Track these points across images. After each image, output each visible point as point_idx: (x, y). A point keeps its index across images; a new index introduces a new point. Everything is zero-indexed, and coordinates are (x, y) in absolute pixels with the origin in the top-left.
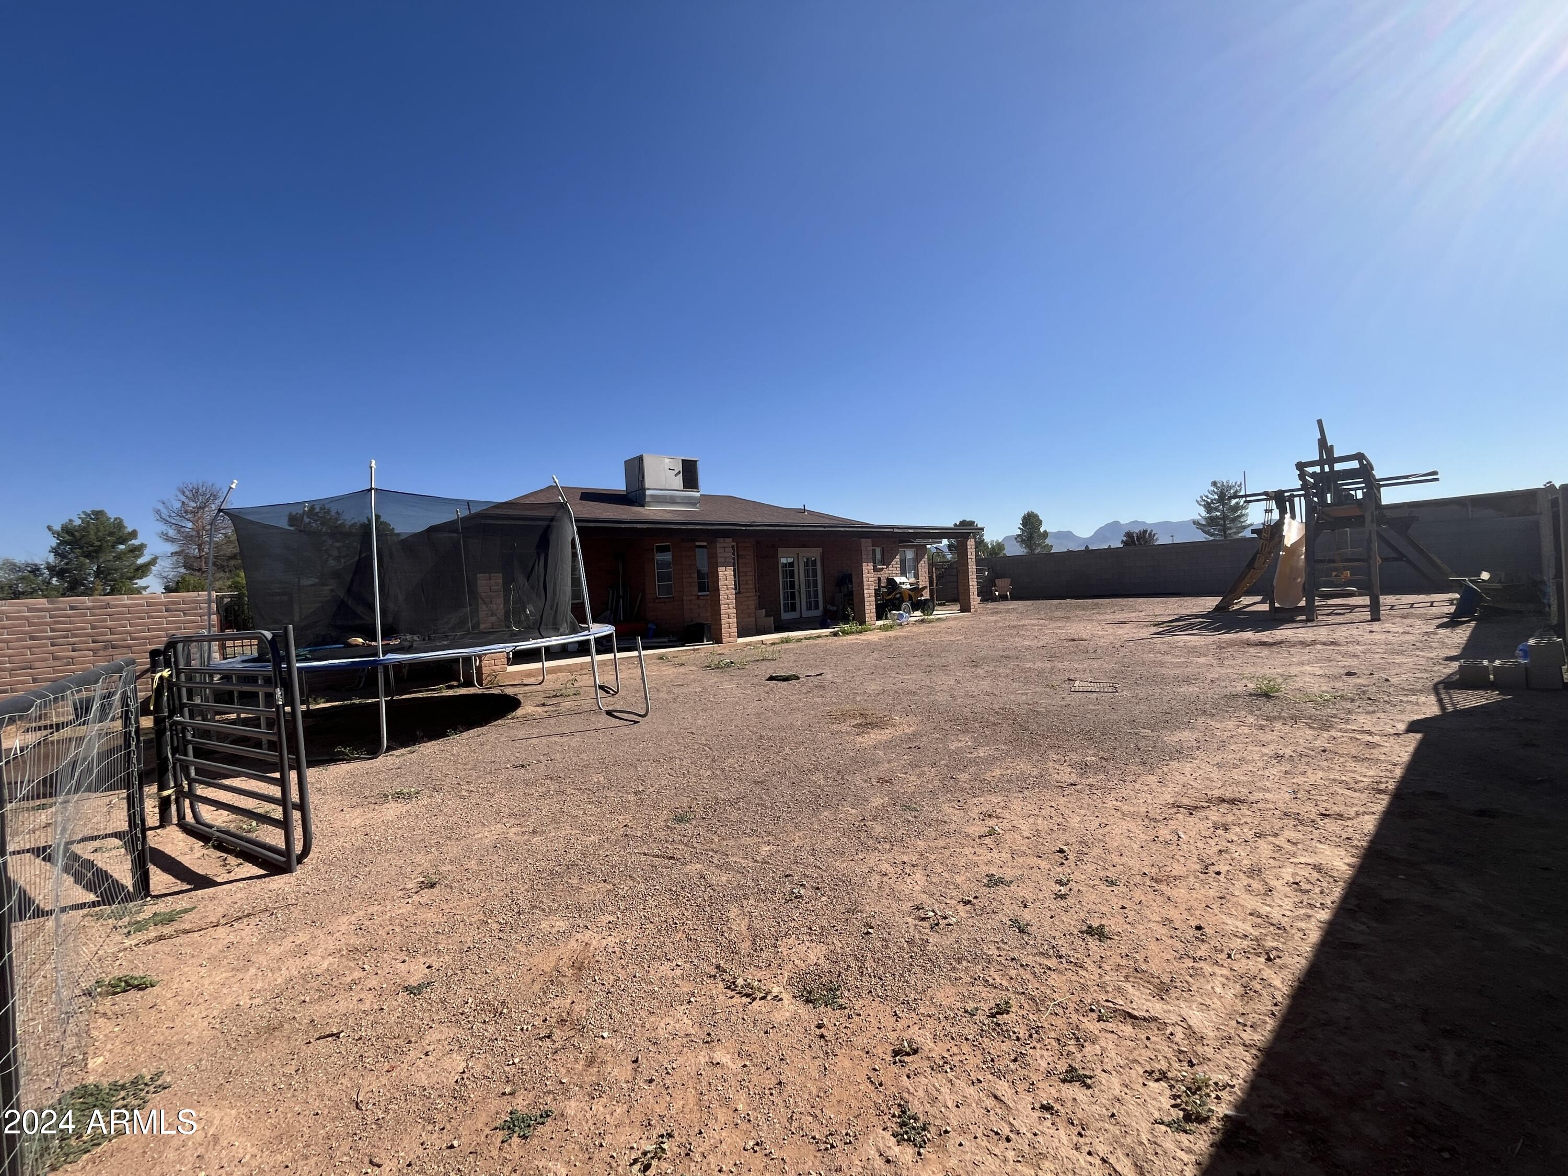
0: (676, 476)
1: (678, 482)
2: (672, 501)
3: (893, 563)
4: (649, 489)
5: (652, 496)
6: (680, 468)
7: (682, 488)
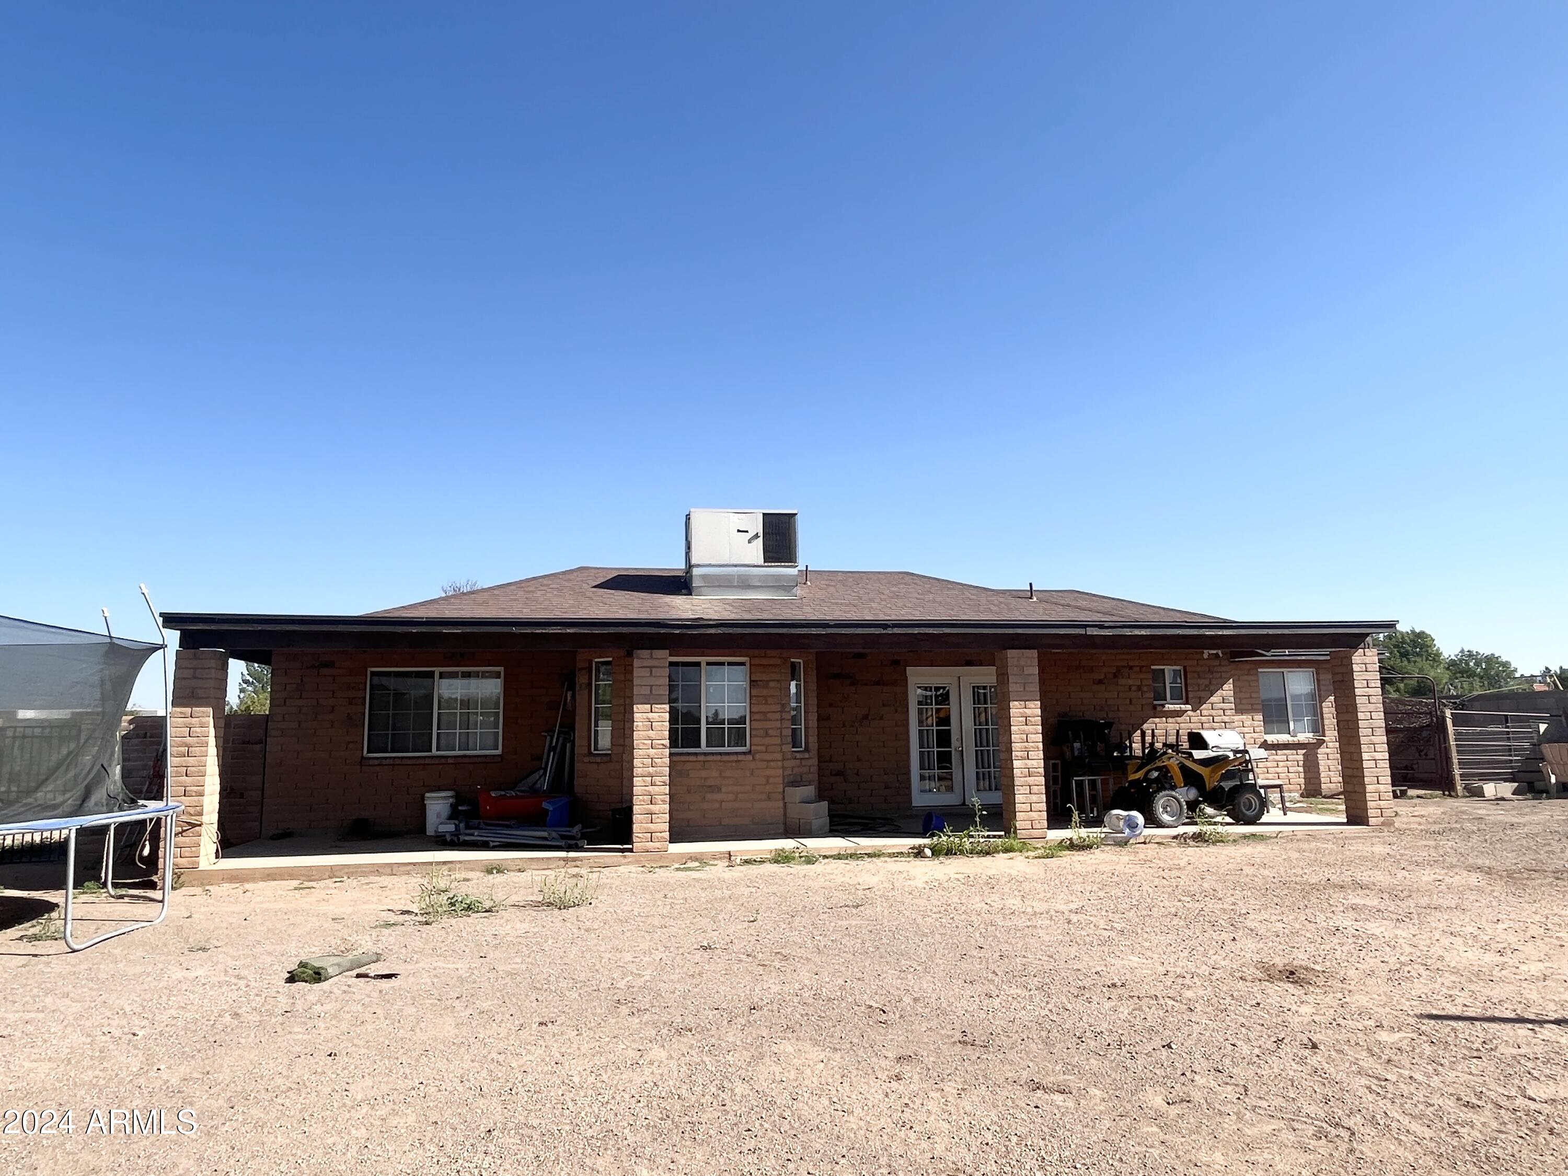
0: (749, 542)
1: (755, 552)
2: (744, 584)
3: (1212, 699)
4: (698, 566)
5: (704, 577)
6: (757, 526)
7: (761, 562)
